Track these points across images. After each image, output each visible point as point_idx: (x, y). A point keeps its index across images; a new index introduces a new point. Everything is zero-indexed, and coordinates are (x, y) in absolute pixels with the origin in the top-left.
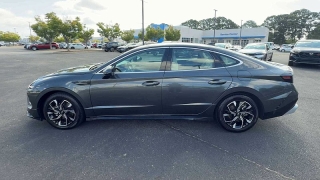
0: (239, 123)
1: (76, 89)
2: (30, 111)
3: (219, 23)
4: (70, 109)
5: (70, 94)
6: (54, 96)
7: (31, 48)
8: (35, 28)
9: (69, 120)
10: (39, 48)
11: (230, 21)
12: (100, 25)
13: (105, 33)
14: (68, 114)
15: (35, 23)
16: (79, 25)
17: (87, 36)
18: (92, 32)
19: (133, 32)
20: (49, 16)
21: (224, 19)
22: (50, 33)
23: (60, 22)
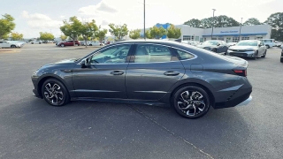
0: (192, 111)
1: (62, 76)
2: (34, 91)
3: (220, 22)
4: (59, 91)
5: (59, 79)
6: (48, 80)
7: (60, 46)
8: (63, 29)
9: (59, 100)
10: (66, 45)
11: (231, 19)
12: (111, 26)
13: (115, 32)
14: (59, 95)
15: (63, 25)
16: (95, 26)
17: (101, 35)
18: (106, 31)
19: (139, 31)
20: (72, 19)
21: (225, 18)
22: (74, 33)
23: (80, 24)
